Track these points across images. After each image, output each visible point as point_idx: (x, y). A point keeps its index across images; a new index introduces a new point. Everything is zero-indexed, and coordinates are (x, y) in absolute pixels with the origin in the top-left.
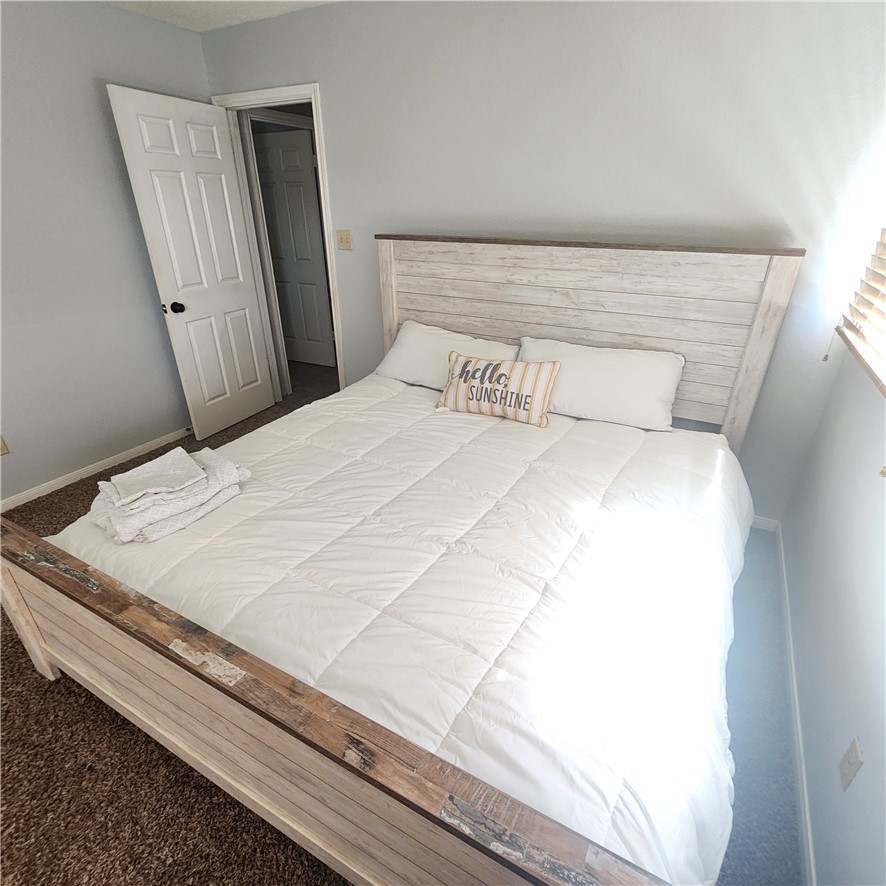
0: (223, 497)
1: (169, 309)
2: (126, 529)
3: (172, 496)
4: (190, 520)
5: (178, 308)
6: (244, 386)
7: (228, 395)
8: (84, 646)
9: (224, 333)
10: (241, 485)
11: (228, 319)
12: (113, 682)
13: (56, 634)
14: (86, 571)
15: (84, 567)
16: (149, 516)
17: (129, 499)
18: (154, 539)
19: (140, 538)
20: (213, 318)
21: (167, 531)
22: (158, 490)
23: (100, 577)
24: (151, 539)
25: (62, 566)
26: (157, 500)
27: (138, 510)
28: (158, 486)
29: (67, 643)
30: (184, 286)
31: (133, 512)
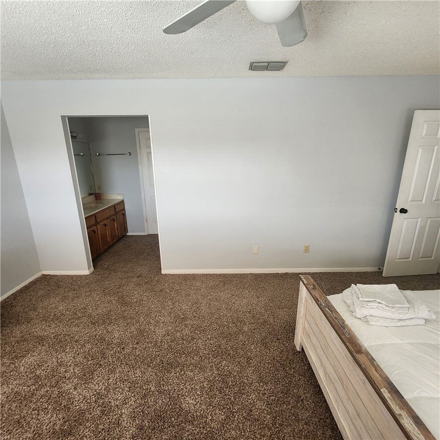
0: (414, 322)
1: (398, 211)
2: (360, 312)
3: (387, 308)
4: (392, 324)
5: (403, 211)
6: (421, 258)
7: (410, 259)
8: (321, 350)
9: (423, 228)
10: (427, 320)
11: (429, 221)
12: (326, 373)
13: (310, 335)
14: (343, 323)
15: (343, 322)
16: (372, 312)
17: (366, 300)
18: (371, 324)
19: (365, 320)
20: (420, 219)
21: (379, 324)
22: (381, 302)
23: (350, 330)
24: (370, 323)
25: (334, 315)
26: (380, 307)
27: (369, 307)
28: (382, 300)
29: (314, 342)
30: (411, 201)
31: (367, 306)
